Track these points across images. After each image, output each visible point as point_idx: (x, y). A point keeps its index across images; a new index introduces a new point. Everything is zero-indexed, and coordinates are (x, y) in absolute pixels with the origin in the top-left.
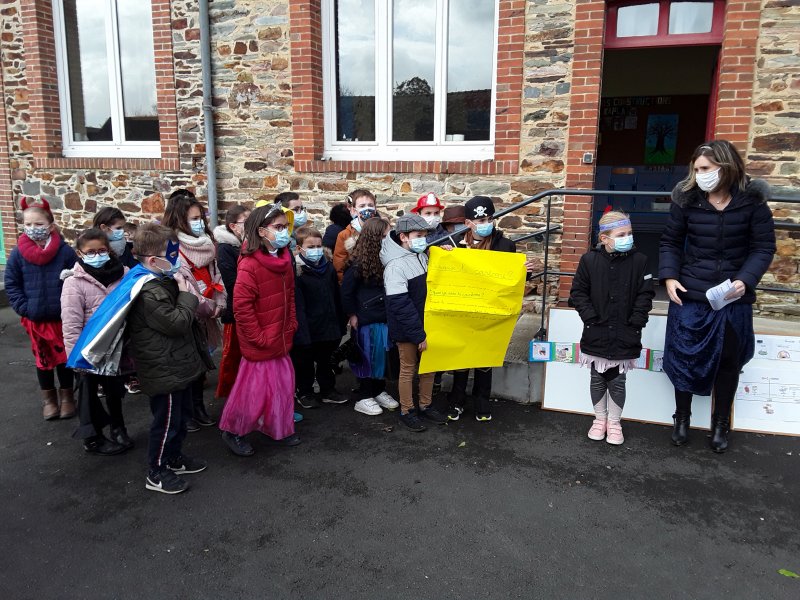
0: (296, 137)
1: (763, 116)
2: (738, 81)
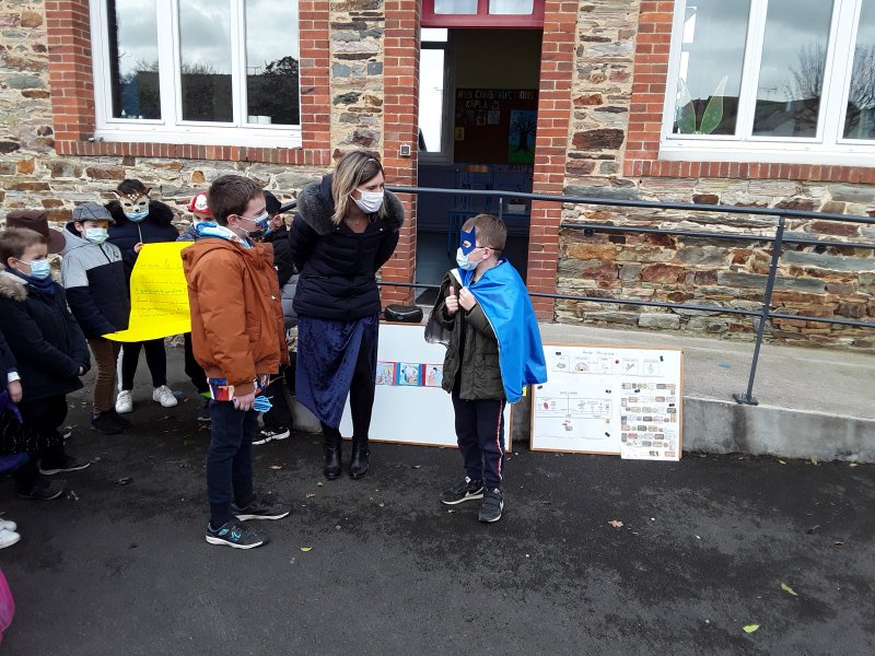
0: (55, 110)
1: (583, 111)
2: (556, 70)
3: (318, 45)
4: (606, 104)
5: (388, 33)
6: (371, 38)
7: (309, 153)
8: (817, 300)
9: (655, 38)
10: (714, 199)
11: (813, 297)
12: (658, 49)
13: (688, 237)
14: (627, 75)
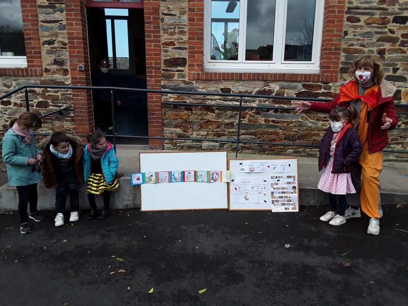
1: (167, 49)
2: (152, 29)
3: (32, 16)
4: (177, 46)
5: (67, 11)
6: (59, 13)
7: (31, 70)
8: (276, 133)
9: (196, 15)
10: (229, 90)
11: (275, 133)
12: (198, 20)
13: (220, 108)
14: (185, 32)
